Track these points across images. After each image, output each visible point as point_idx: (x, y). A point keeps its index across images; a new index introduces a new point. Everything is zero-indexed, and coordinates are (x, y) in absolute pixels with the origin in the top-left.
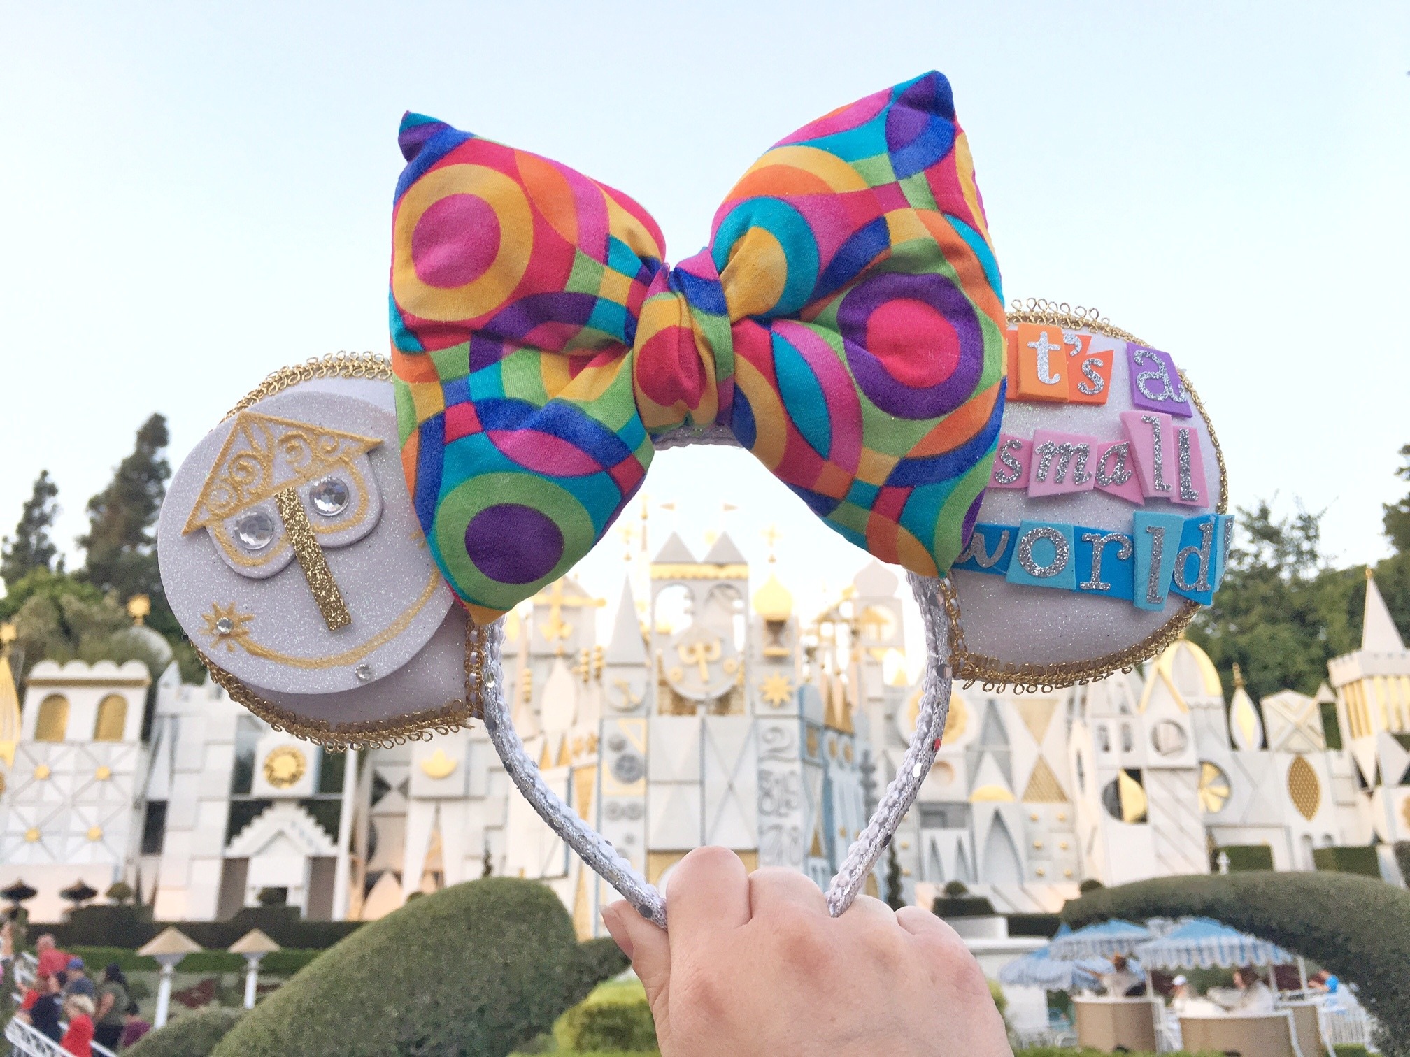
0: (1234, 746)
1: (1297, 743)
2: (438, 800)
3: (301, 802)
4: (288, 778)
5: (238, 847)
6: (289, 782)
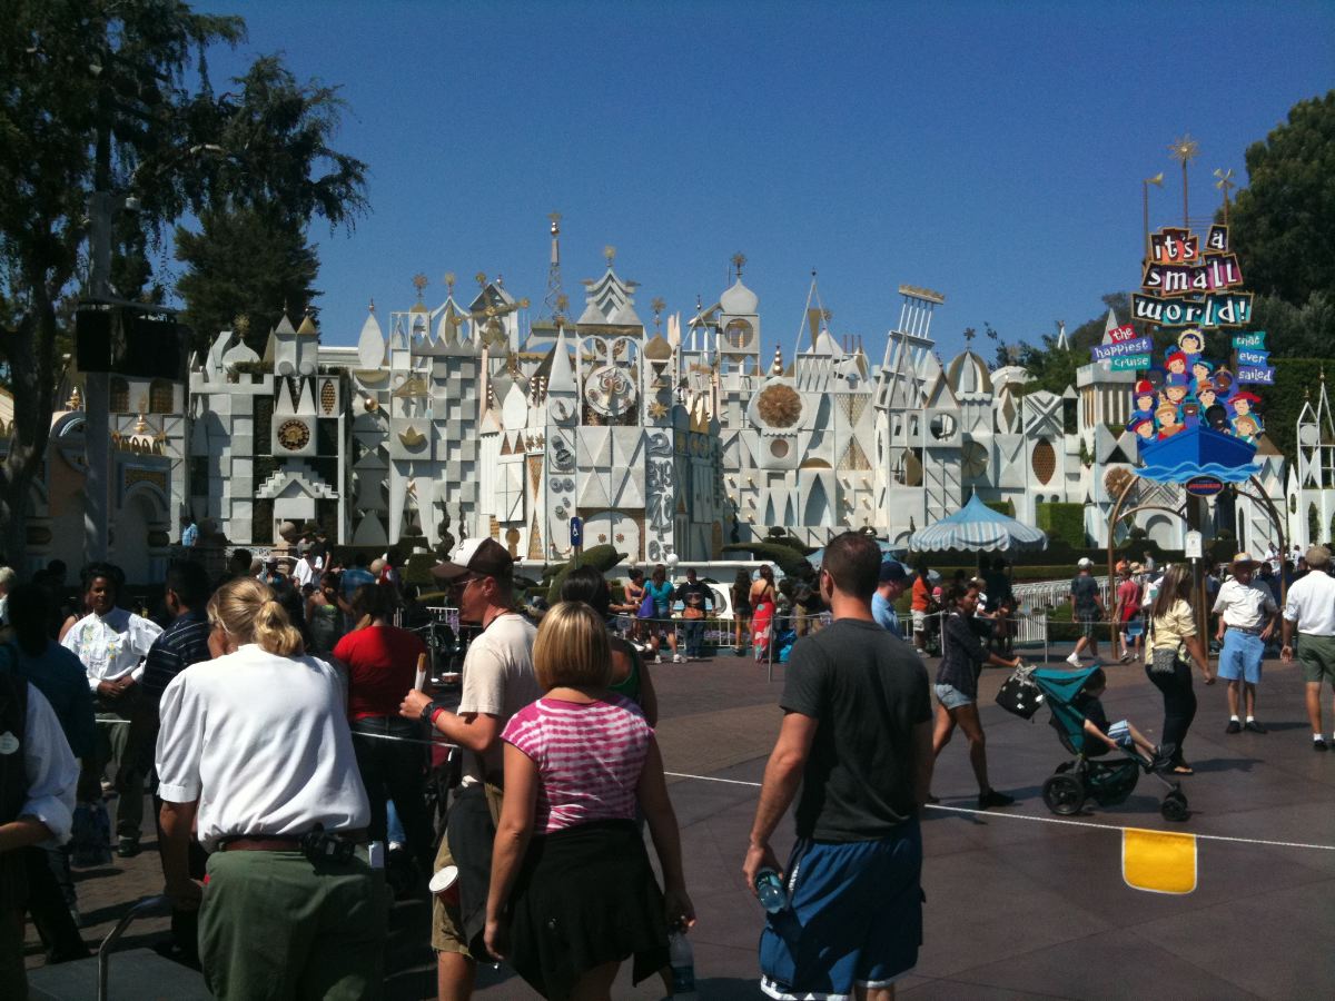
0: (997, 431)
1: (1044, 430)
2: (411, 463)
3: (307, 460)
4: (297, 442)
5: (265, 491)
6: (298, 445)
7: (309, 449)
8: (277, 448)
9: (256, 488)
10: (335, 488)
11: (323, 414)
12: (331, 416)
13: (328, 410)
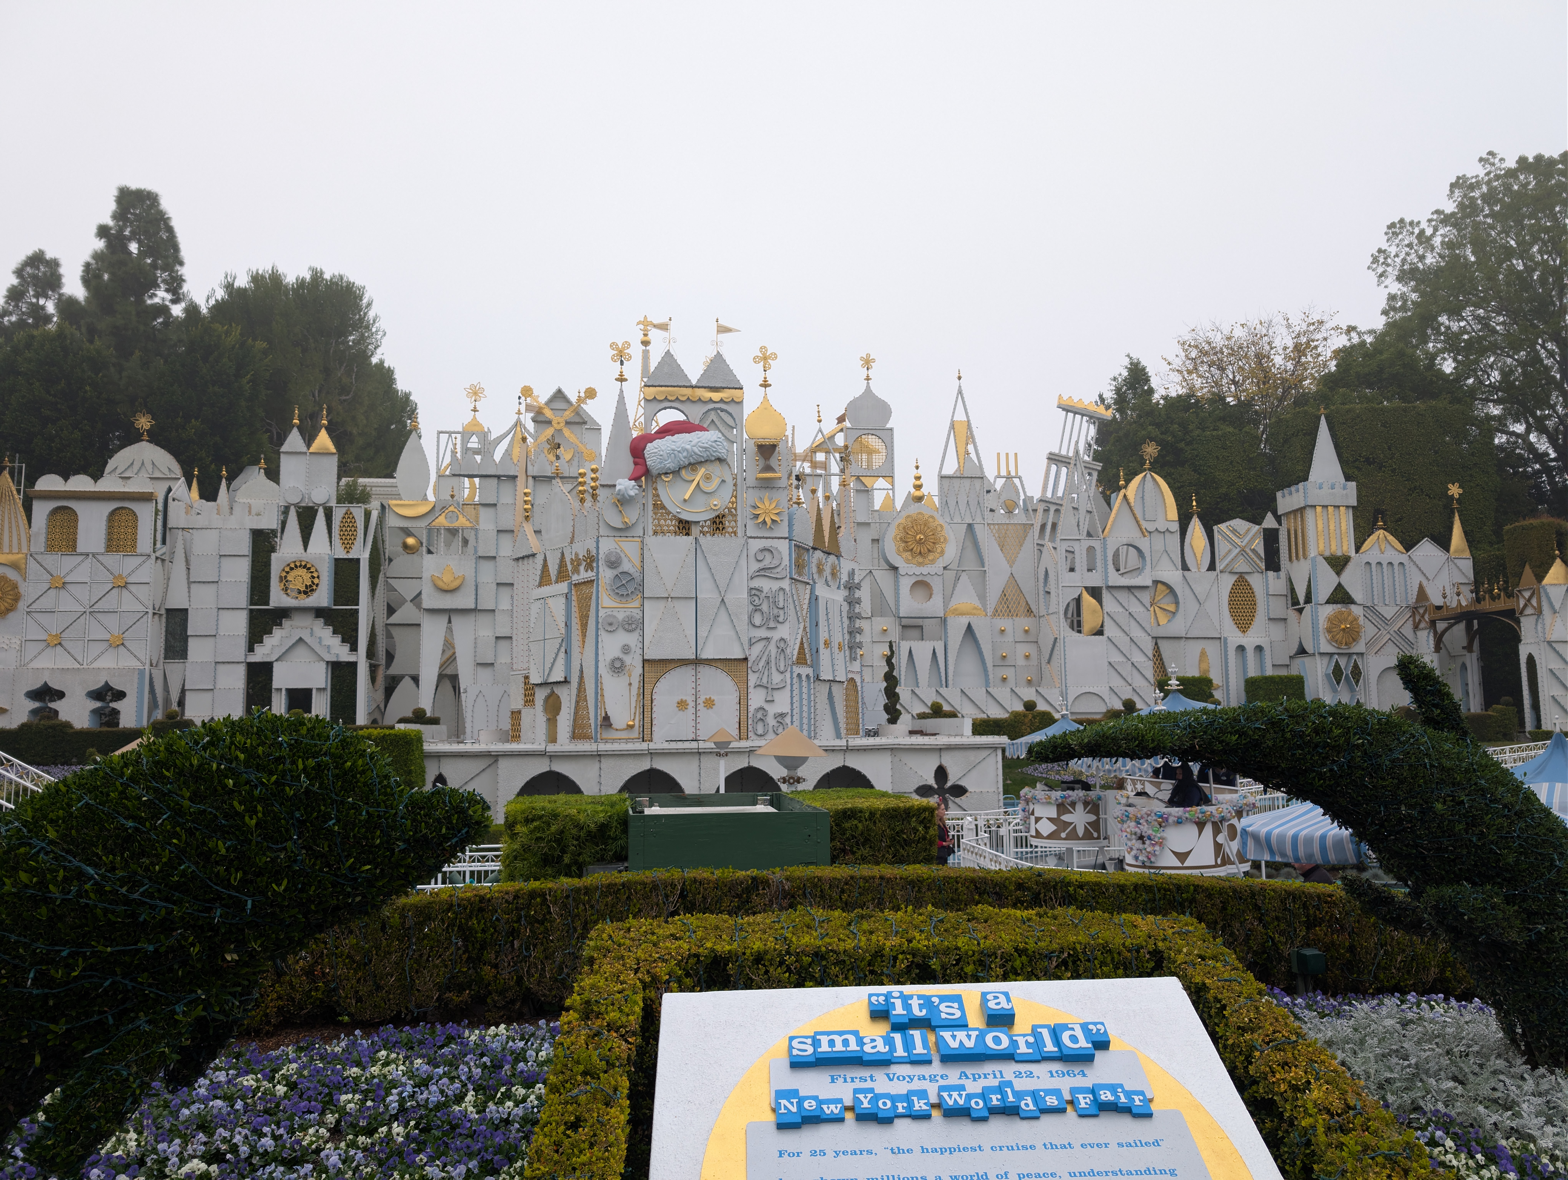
0: (1185, 567)
1: (1242, 566)
2: (449, 613)
3: (319, 613)
4: (303, 589)
5: (261, 654)
6: (305, 593)
7: (323, 597)
8: (278, 598)
9: (251, 649)
10: (354, 648)
11: (341, 554)
12: (351, 556)
13: (348, 546)
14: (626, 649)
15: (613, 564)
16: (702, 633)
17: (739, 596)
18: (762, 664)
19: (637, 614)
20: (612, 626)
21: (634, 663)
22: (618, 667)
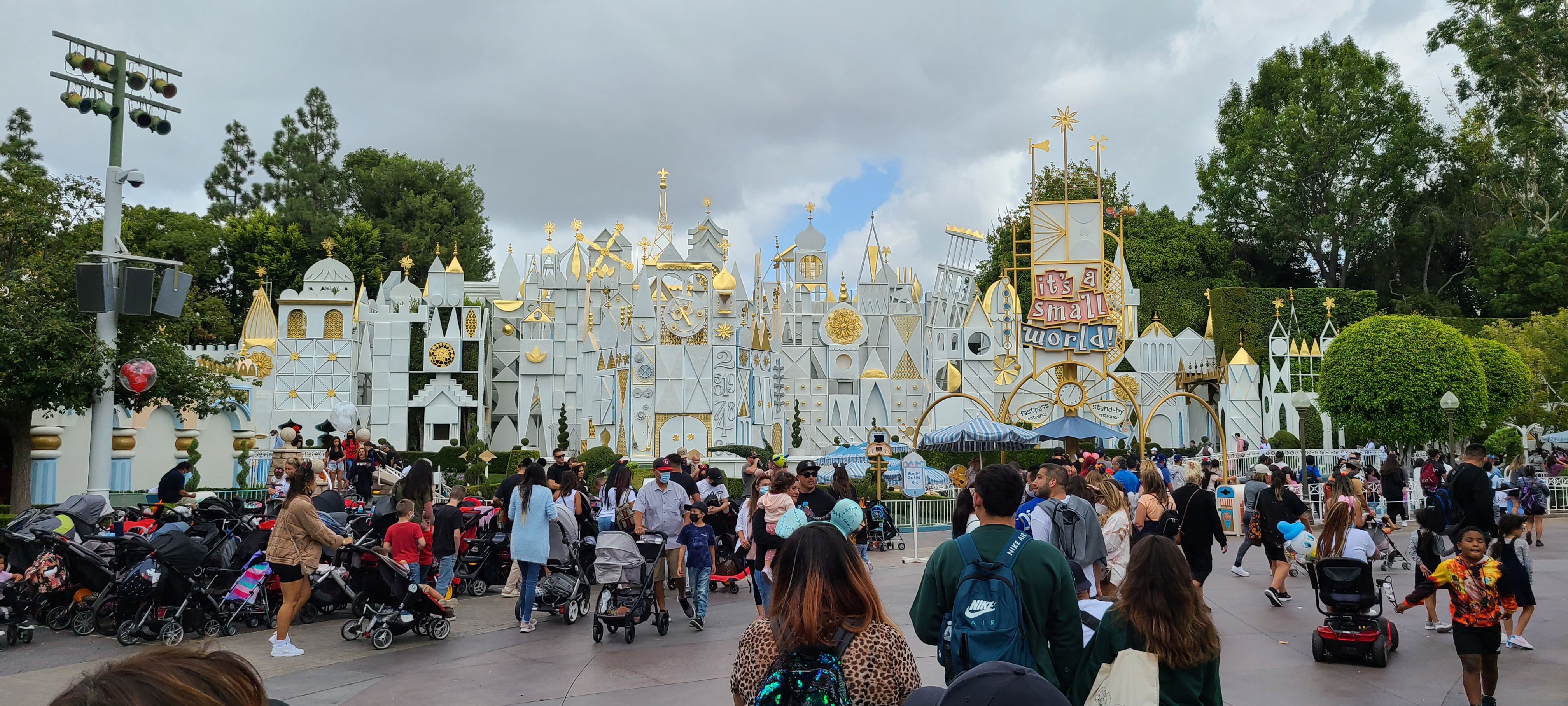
2: (537, 376)
3: (454, 375)
4: (444, 361)
5: (417, 402)
6: (446, 363)
7: (456, 366)
8: (428, 366)
9: (411, 398)
10: (475, 398)
11: (467, 338)
12: (473, 339)
13: (471, 332)
14: (646, 408)
15: (639, 361)
16: (687, 400)
17: (708, 378)
18: (720, 416)
19: (652, 388)
20: (638, 394)
21: (650, 414)
22: (641, 417)
